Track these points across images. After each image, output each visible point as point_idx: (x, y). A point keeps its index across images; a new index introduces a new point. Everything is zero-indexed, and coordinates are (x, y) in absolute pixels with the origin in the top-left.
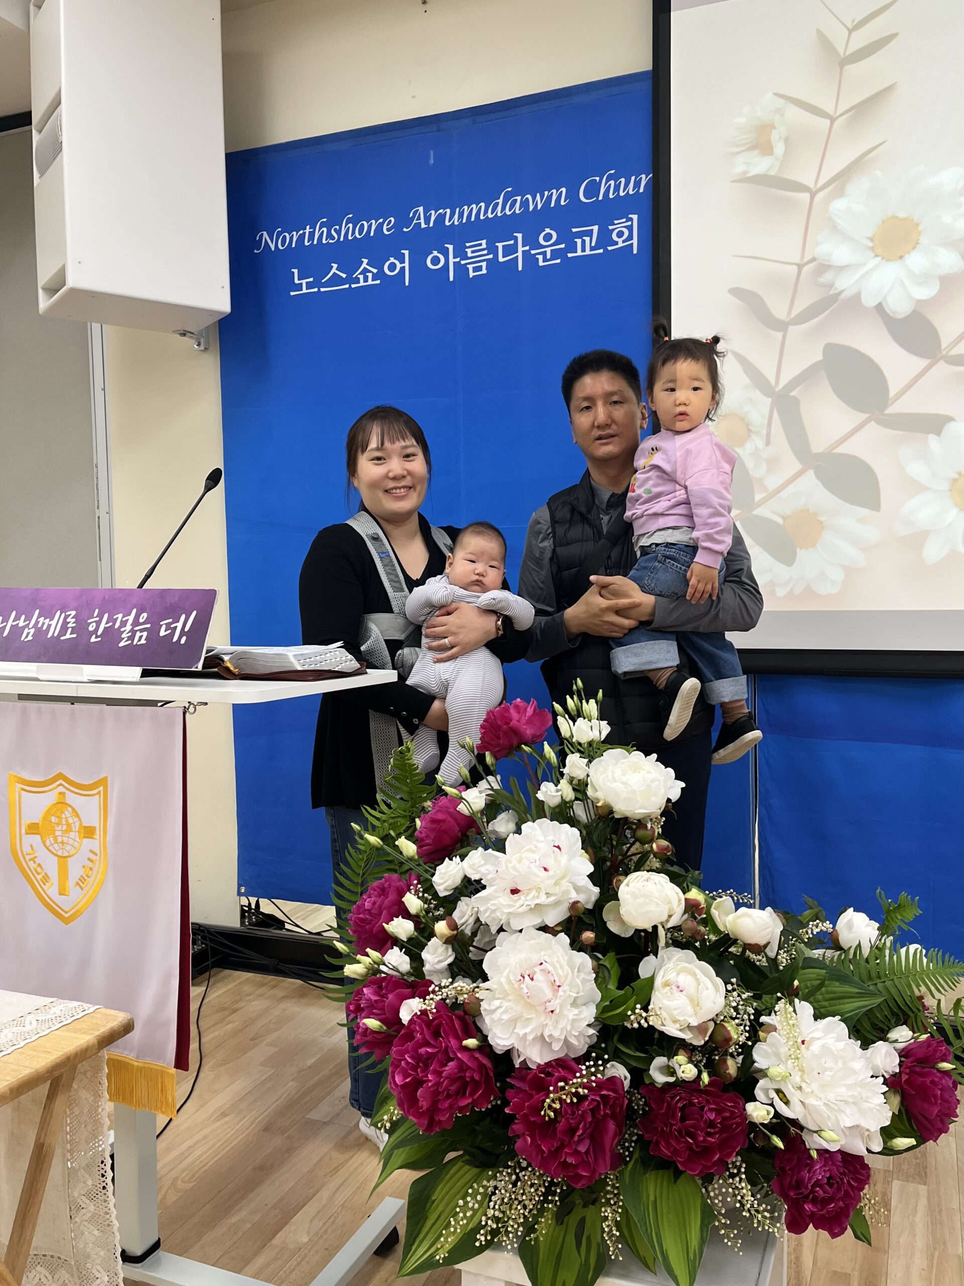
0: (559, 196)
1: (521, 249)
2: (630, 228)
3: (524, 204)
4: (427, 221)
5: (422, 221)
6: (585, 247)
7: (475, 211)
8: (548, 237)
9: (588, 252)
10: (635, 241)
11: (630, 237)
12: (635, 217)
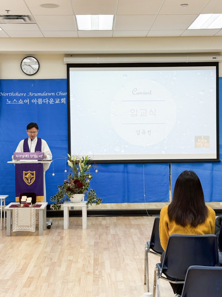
0: (53, 94)
1: (47, 101)
2: (64, 100)
3: (48, 94)
4: (32, 95)
5: (31, 95)
6: (57, 102)
7: (39, 94)
8: (52, 100)
9: (58, 102)
10: (65, 102)
11: (64, 101)
12: (65, 98)
